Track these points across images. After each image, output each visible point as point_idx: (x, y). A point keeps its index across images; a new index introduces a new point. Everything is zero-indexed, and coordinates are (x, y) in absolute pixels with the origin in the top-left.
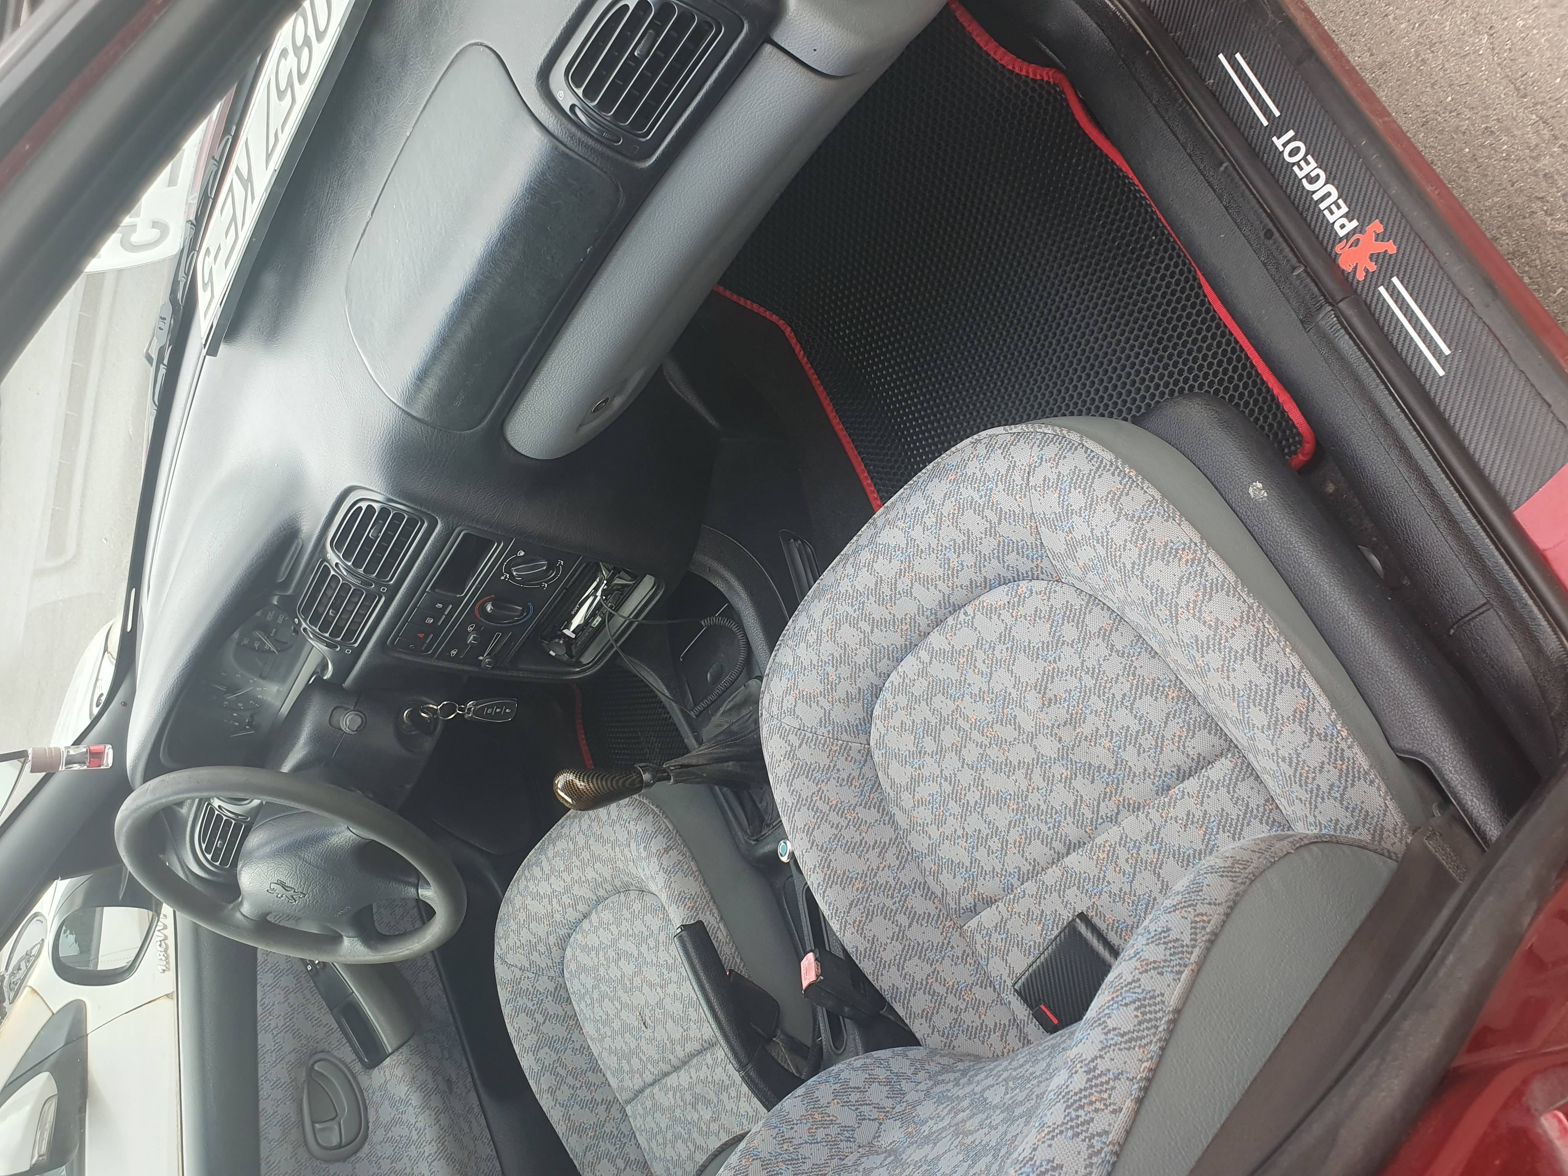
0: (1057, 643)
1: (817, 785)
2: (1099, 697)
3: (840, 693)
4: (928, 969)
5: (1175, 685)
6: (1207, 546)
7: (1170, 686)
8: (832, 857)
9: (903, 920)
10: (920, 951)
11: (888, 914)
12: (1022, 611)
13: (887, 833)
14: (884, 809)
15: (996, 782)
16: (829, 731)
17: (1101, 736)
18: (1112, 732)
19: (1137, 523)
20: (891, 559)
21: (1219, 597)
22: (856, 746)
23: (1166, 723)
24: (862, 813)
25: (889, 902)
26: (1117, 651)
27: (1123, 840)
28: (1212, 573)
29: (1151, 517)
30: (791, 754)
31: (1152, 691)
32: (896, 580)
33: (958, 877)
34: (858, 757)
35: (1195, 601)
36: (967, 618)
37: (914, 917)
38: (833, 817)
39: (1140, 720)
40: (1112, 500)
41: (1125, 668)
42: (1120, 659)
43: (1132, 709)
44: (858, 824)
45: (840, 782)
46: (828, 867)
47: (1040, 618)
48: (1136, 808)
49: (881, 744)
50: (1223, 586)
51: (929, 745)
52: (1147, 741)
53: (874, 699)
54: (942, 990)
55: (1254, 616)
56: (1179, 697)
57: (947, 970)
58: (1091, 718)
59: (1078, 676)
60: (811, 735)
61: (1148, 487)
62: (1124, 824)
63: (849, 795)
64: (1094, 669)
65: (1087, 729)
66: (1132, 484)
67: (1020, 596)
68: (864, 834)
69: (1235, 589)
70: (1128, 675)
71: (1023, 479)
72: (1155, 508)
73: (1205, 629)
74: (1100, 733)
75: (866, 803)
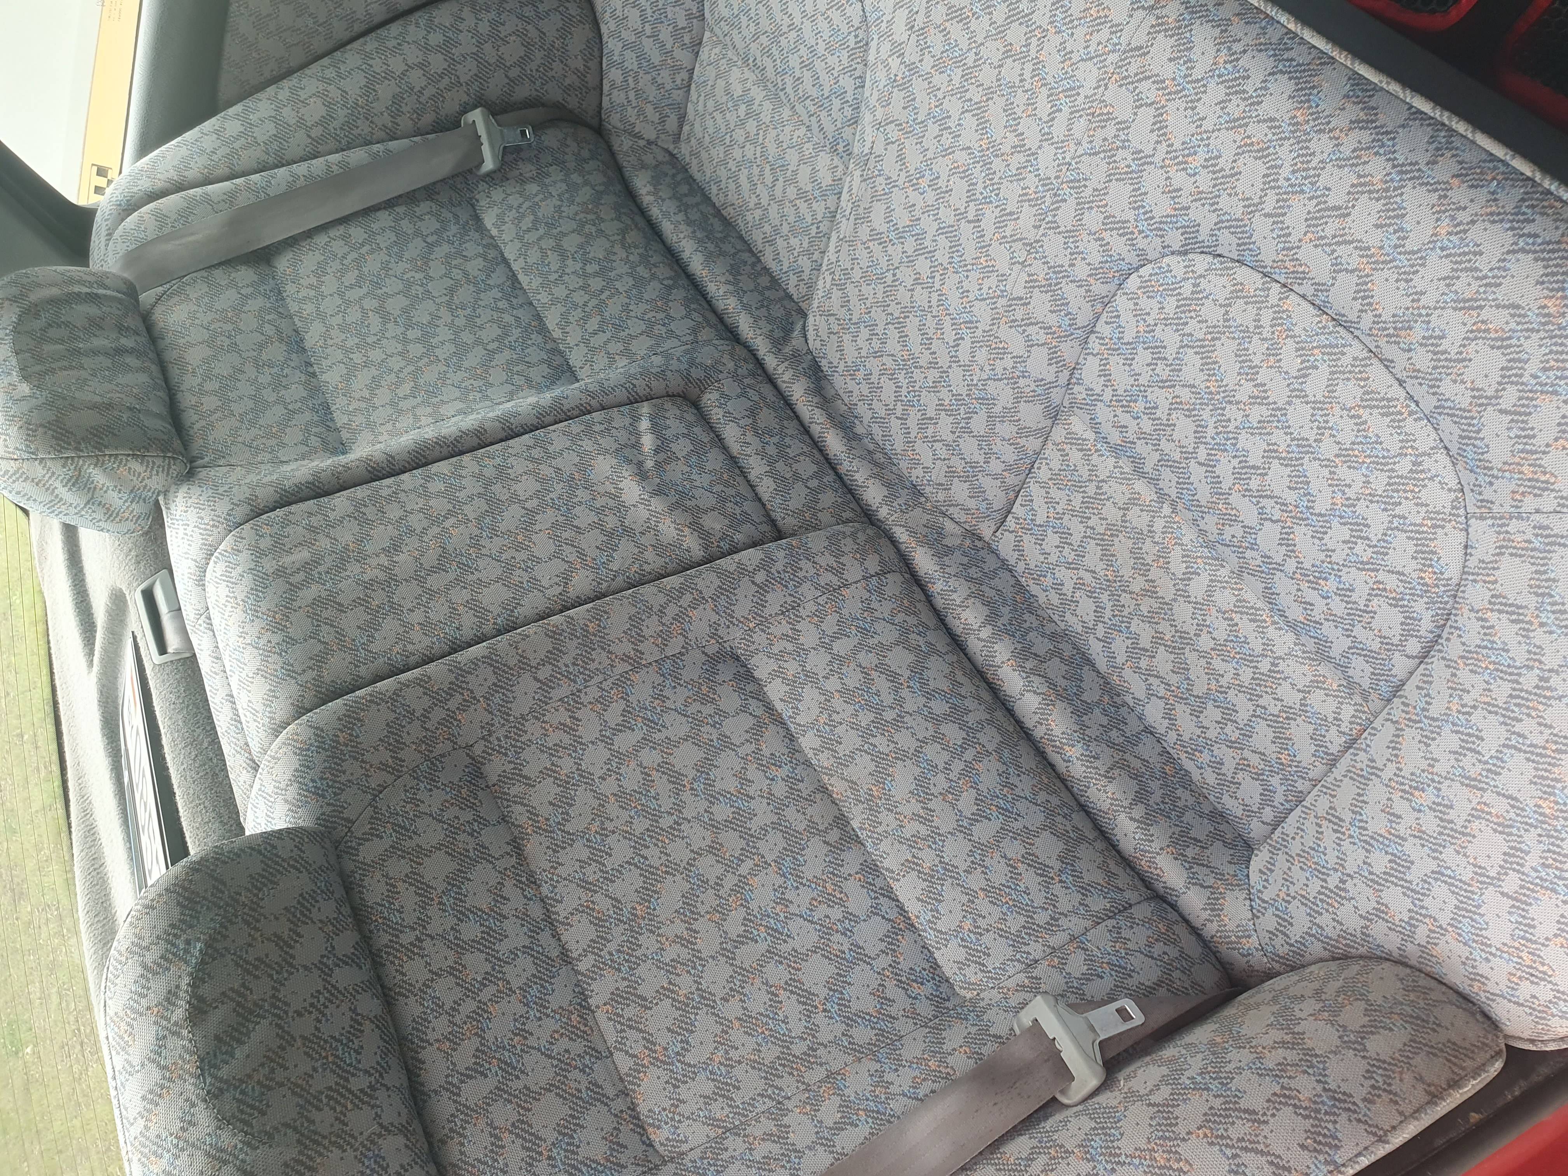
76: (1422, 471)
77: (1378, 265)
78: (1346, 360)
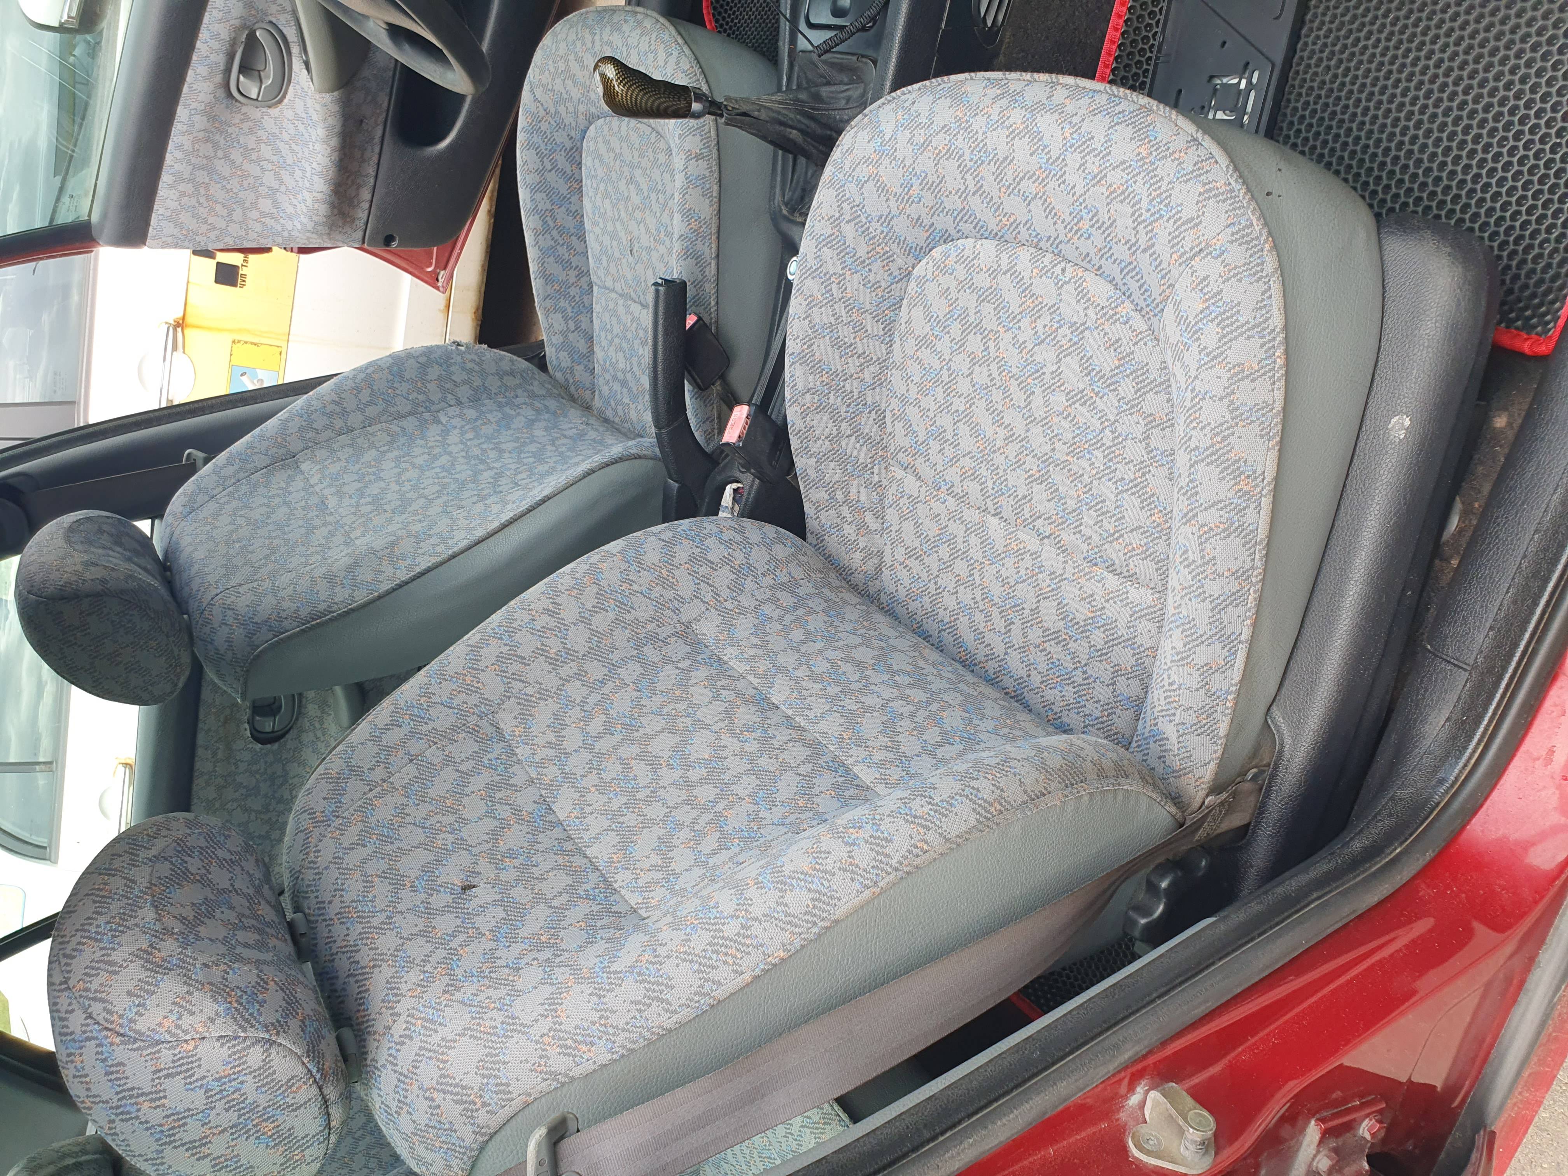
0: (1110, 384)
1: (843, 268)
2: (1105, 457)
3: (914, 211)
4: (840, 476)
5: (1166, 515)
6: (1270, 491)
7: (1160, 511)
8: (817, 341)
9: (846, 429)
10: (844, 460)
11: (836, 416)
12: (1107, 327)
13: (878, 350)
14: (890, 330)
15: (981, 415)
16: (882, 232)
17: (1081, 482)
18: (1091, 489)
19: (1233, 419)
20: (1034, 153)
21: (1235, 543)
22: (900, 262)
23: (1133, 530)
24: (868, 320)
25: (842, 408)
26: (1148, 444)
27: (1035, 555)
28: (1250, 516)
29: (1252, 422)
30: (836, 221)
31: (1145, 500)
32: (1024, 177)
33: (908, 438)
34: (896, 273)
35: (1211, 529)
36: (1060, 277)
37: (856, 432)
38: (840, 308)
39: (1118, 507)
40: (1236, 375)
41: (1142, 462)
42: (1144, 453)
43: (1119, 494)
44: (858, 328)
45: (865, 282)
46: (809, 347)
47: (1115, 350)
48: (1062, 549)
49: (922, 282)
50: (1247, 534)
51: (956, 330)
52: (1109, 525)
53: (942, 241)
54: (841, 498)
55: (1249, 577)
56: (1159, 525)
57: (856, 487)
58: (1085, 462)
59: (1104, 425)
60: (864, 220)
61: (1279, 389)
62: (1044, 547)
63: (866, 298)
64: (1119, 435)
65: (1076, 465)
66: (1270, 371)
67: (1116, 313)
68: (857, 340)
69: (1254, 546)
70: (1139, 470)
71: (1191, 249)
72: (1264, 415)
73: (1198, 556)
74: (1083, 479)
75: (878, 315)
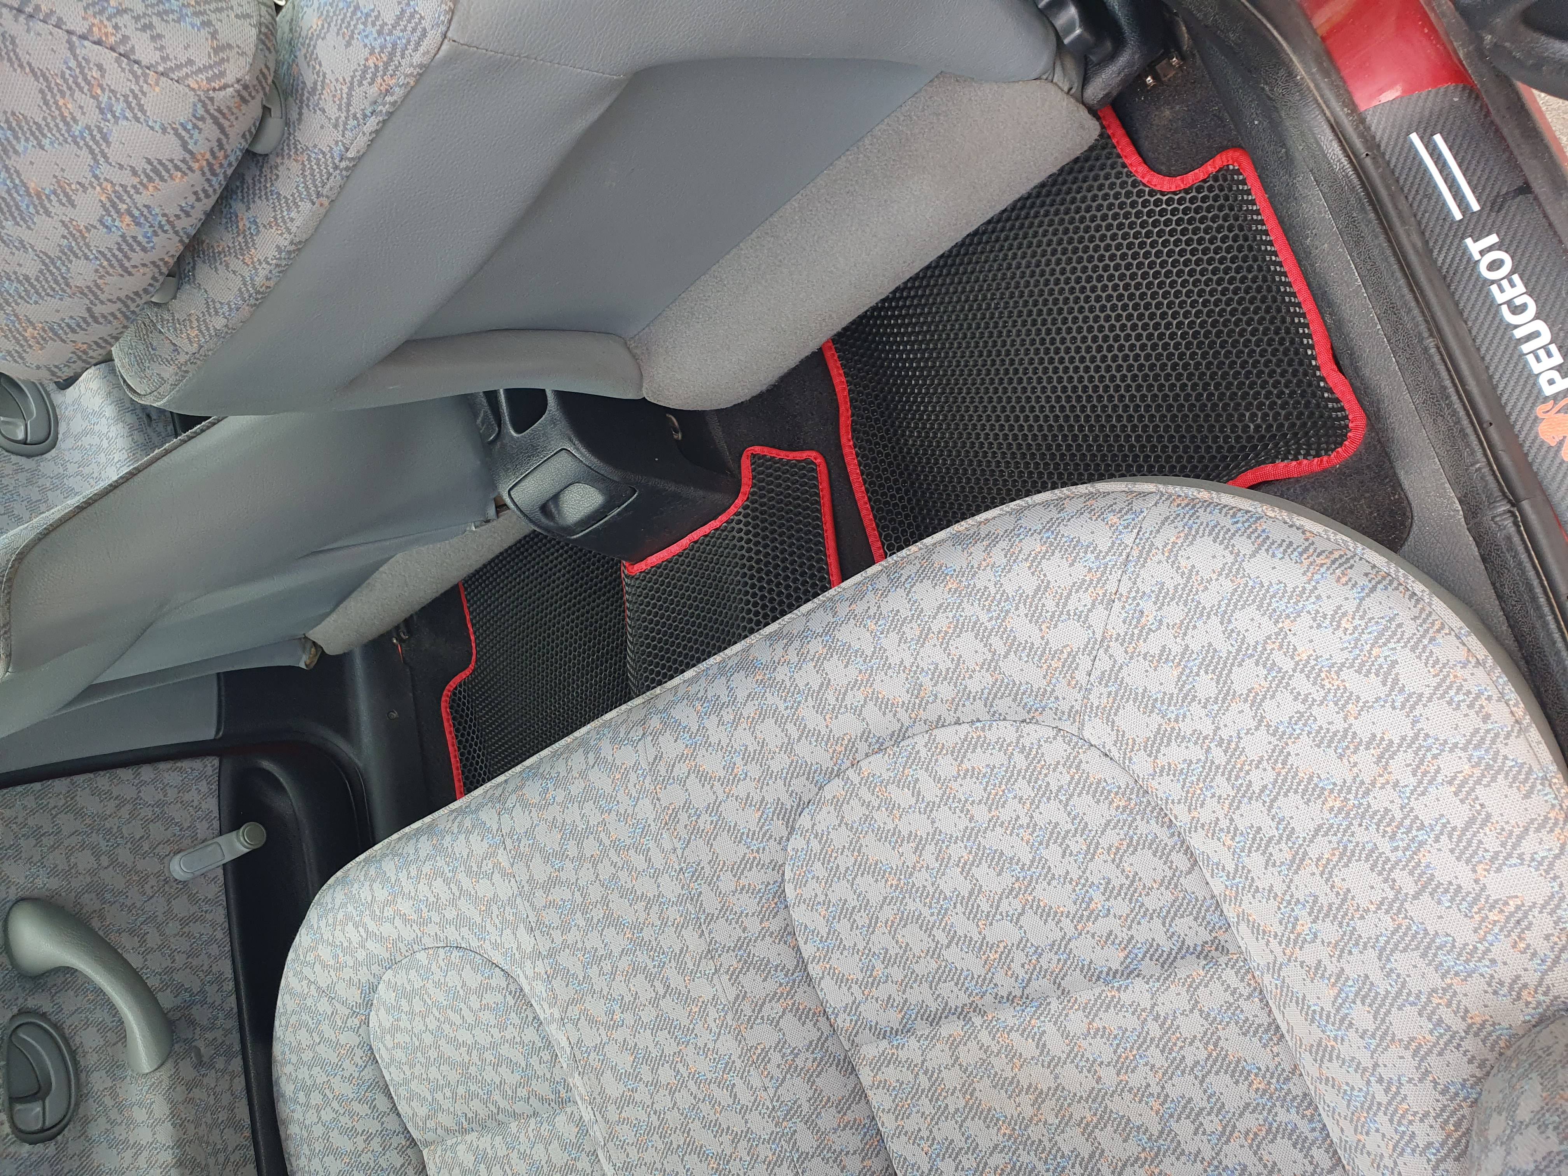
76: (1031, 749)
77: (870, 682)
78: (923, 753)
